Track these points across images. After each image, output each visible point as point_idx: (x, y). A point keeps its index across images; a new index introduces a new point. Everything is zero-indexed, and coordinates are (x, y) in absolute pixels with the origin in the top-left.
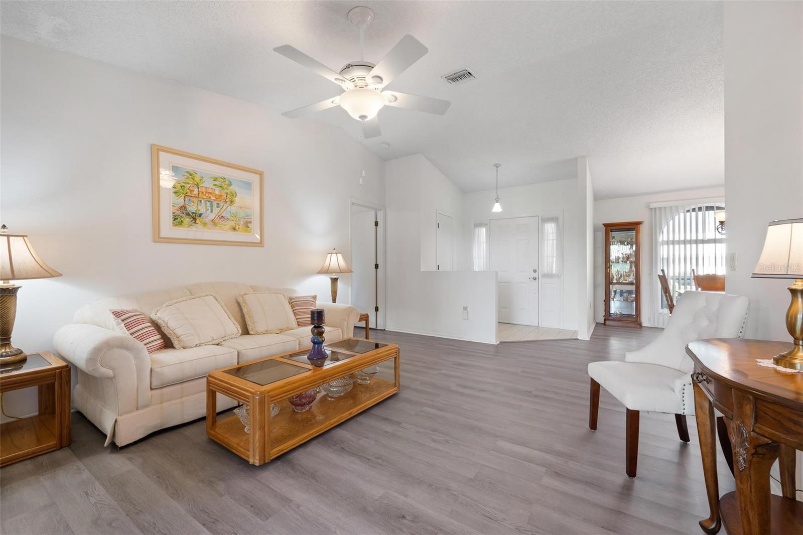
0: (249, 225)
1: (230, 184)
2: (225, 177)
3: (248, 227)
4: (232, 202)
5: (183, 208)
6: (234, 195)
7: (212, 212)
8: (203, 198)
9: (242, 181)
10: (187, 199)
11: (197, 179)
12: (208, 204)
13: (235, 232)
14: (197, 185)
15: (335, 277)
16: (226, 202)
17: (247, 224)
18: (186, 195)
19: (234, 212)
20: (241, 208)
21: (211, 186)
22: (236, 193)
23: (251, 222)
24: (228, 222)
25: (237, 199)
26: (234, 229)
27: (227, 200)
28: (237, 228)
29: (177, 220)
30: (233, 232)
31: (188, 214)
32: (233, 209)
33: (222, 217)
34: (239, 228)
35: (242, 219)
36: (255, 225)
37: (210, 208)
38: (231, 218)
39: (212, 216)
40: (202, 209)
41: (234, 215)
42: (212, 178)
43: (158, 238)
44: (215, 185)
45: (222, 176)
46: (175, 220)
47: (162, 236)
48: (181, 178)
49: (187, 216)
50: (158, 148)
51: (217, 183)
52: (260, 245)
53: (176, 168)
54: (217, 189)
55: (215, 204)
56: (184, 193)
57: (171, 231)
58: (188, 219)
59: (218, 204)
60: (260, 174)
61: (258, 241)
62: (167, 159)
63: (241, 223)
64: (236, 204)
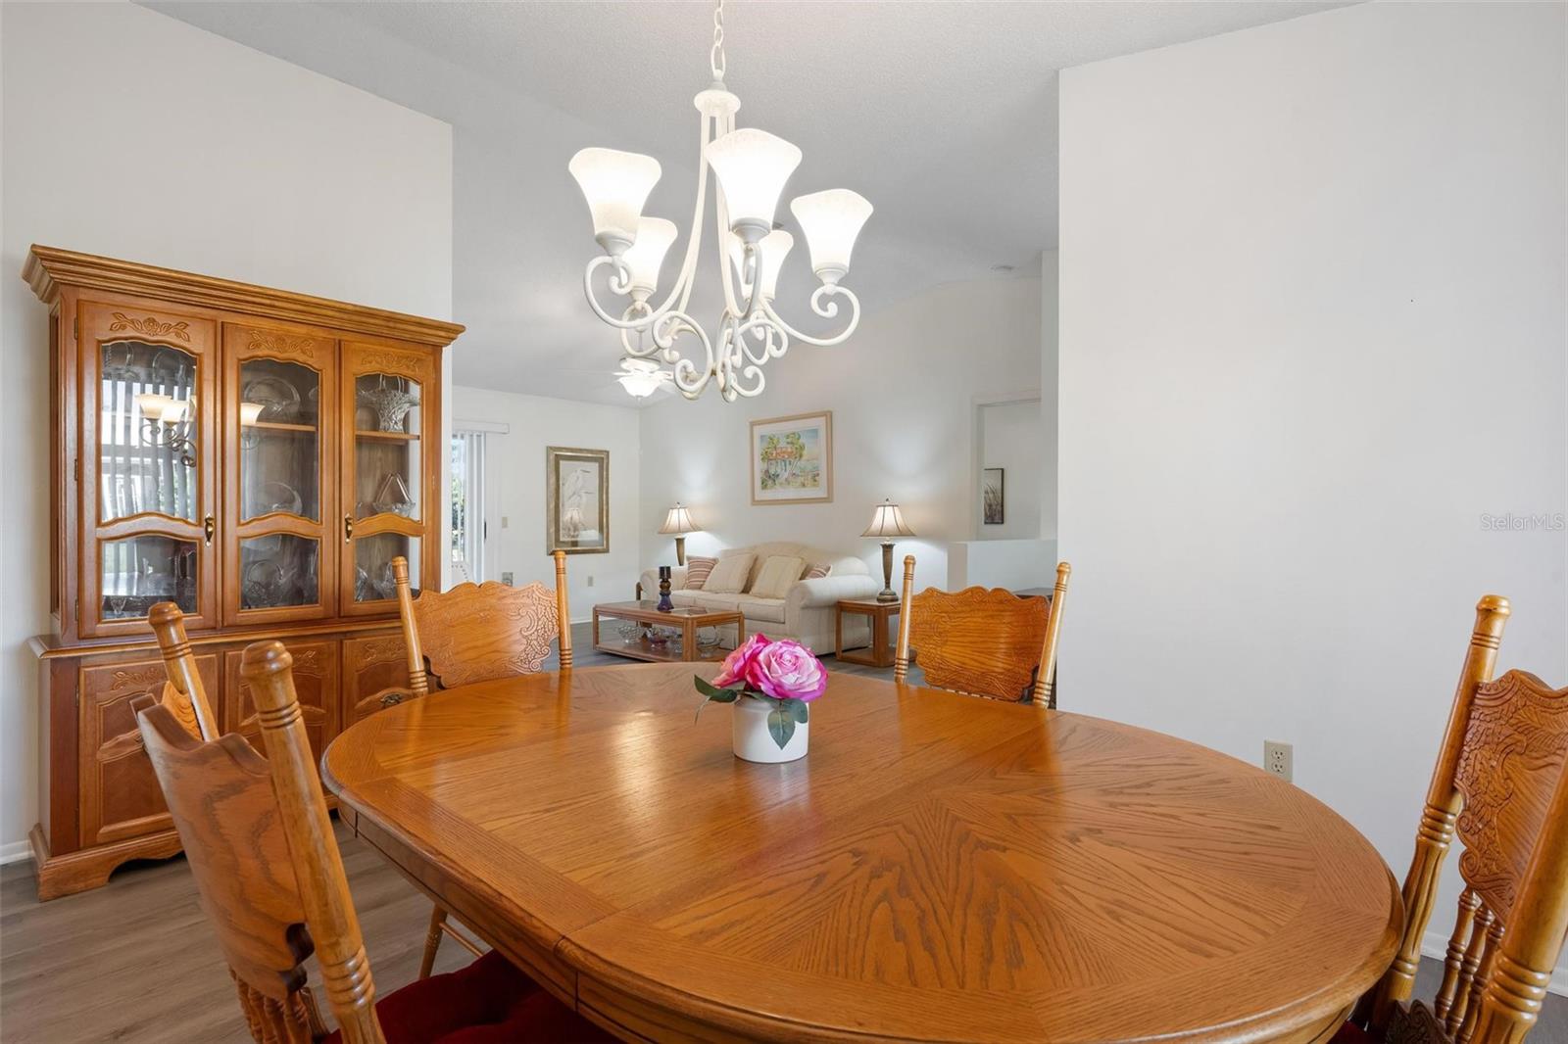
0: (817, 478)
1: (800, 437)
2: (794, 431)
3: (816, 481)
4: (801, 456)
5: (767, 471)
6: (802, 448)
7: (785, 471)
8: (779, 459)
9: (809, 431)
10: (769, 463)
11: (775, 441)
12: (783, 463)
13: (805, 489)
14: (775, 448)
15: (889, 543)
16: (796, 458)
17: (814, 478)
18: (769, 459)
19: (803, 466)
20: (809, 460)
21: (785, 445)
22: (804, 445)
23: (818, 475)
24: (798, 478)
25: (805, 452)
26: (804, 485)
27: (797, 456)
28: (806, 484)
29: (764, 486)
30: (803, 489)
31: (770, 477)
32: (802, 463)
33: (793, 474)
34: (808, 484)
35: (809, 473)
36: (823, 478)
37: (784, 468)
38: (802, 474)
39: (786, 475)
40: (779, 471)
41: (803, 471)
42: (784, 437)
43: (755, 502)
44: (788, 443)
45: (792, 431)
46: (762, 483)
47: (755, 499)
48: (765, 445)
49: (769, 479)
50: (753, 424)
51: (789, 440)
52: (828, 500)
53: (762, 437)
54: (789, 446)
55: (788, 463)
56: (766, 457)
57: (761, 495)
58: (770, 482)
59: (790, 462)
60: (826, 415)
61: (825, 496)
62: (758, 430)
63: (810, 477)
64: (804, 458)
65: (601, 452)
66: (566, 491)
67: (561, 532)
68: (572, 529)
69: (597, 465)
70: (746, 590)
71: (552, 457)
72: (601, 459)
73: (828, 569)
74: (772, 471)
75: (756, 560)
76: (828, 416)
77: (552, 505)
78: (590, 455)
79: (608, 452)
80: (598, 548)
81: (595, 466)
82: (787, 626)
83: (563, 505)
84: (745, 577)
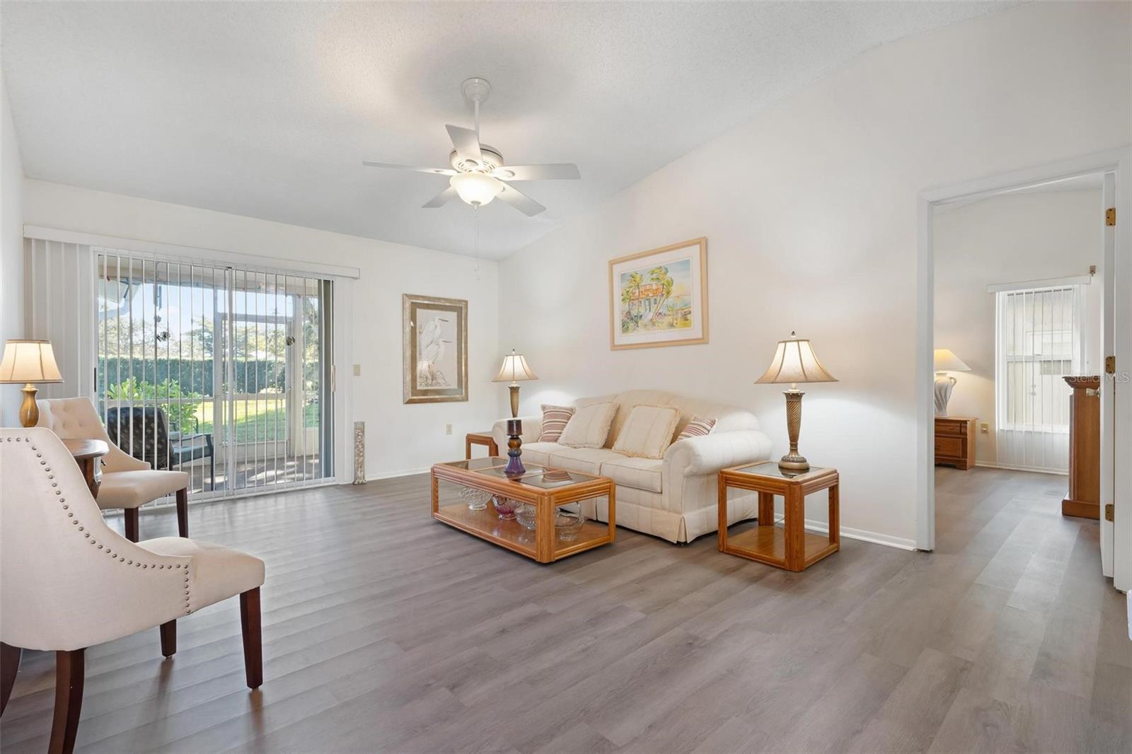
0: (688, 316)
1: (667, 271)
2: (661, 265)
3: (687, 320)
4: (668, 293)
5: (629, 312)
6: (670, 283)
7: (650, 311)
8: (642, 298)
9: (680, 263)
10: (631, 304)
11: (638, 279)
12: (647, 302)
13: (673, 329)
14: (638, 286)
16: (663, 295)
17: (685, 317)
18: (630, 300)
19: (671, 304)
20: (678, 297)
21: (649, 282)
22: (672, 280)
23: (690, 313)
24: (665, 318)
25: (673, 288)
26: (672, 325)
27: (664, 293)
28: (674, 324)
29: (625, 328)
30: (671, 330)
31: (632, 319)
32: (670, 301)
33: (660, 313)
34: (677, 324)
35: (679, 311)
36: (696, 317)
37: (648, 307)
38: (670, 313)
39: (650, 315)
40: (642, 311)
41: (671, 309)
42: (649, 273)
43: (615, 347)
44: (652, 279)
45: (658, 266)
46: (623, 326)
47: (616, 344)
48: (626, 284)
49: (631, 320)
50: (612, 263)
51: (654, 276)
52: (703, 341)
53: (623, 275)
54: (654, 283)
55: (652, 301)
56: (628, 298)
57: (622, 339)
58: (631, 325)
59: (655, 300)
60: (699, 243)
61: (700, 336)
62: (618, 269)
63: (680, 316)
64: (673, 294)
65: (460, 301)
66: (423, 340)
67: (418, 380)
68: (430, 377)
69: (456, 313)
70: (608, 445)
71: (408, 305)
72: (459, 308)
73: (713, 423)
74: (634, 313)
75: (618, 410)
76: (703, 243)
77: (408, 353)
78: (447, 304)
79: (466, 302)
80: (458, 396)
81: (452, 316)
82: (665, 499)
83: (420, 354)
84: (606, 429)
